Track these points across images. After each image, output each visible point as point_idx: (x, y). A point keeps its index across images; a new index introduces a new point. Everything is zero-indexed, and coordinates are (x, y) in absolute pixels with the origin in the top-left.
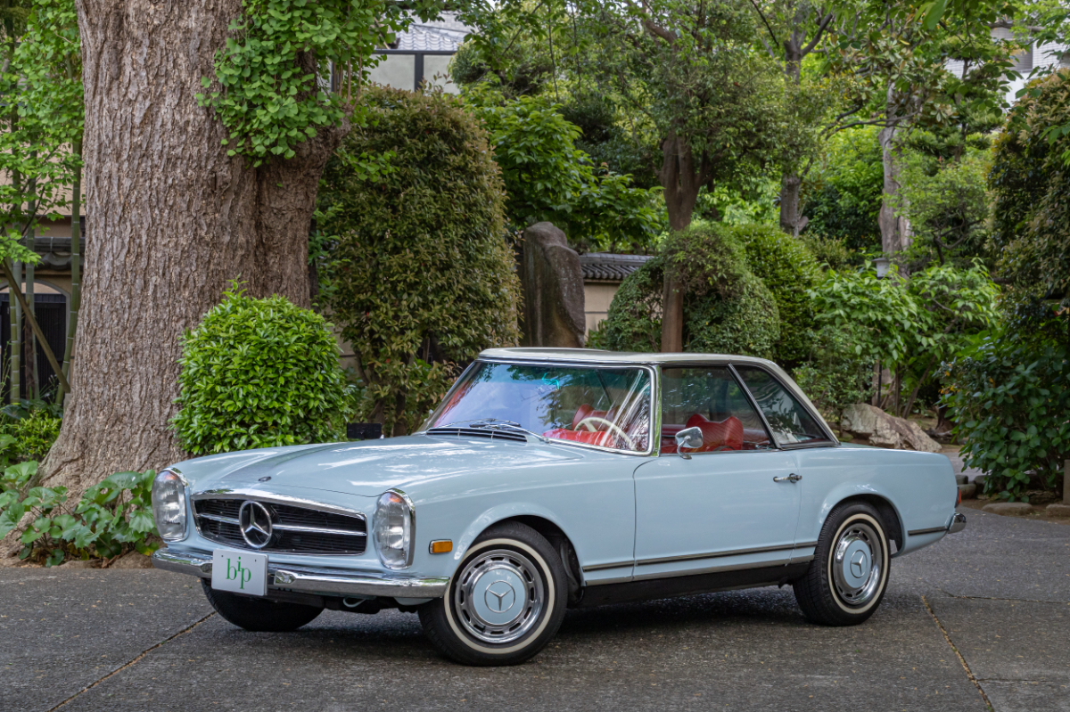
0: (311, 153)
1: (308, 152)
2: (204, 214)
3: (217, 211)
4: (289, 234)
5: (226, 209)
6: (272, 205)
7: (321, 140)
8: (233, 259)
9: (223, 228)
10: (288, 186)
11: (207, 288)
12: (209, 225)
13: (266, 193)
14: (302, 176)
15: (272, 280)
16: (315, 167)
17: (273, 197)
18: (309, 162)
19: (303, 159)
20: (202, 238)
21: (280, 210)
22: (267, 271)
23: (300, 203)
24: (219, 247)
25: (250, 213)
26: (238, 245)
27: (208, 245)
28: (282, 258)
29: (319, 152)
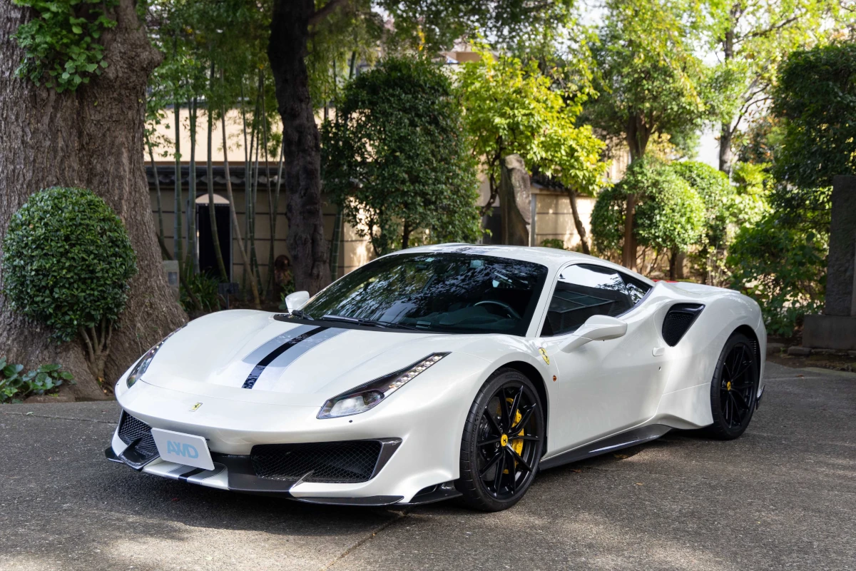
0: (117, 77)
1: (114, 76)
2: (29, 124)
3: (38, 122)
4: (109, 140)
5: (46, 120)
6: (93, 118)
7: (125, 66)
8: (55, 158)
9: (45, 135)
10: (103, 103)
11: (33, 181)
12: (33, 133)
13: (87, 108)
14: (115, 95)
15: (95, 176)
16: (127, 88)
17: (92, 112)
18: (118, 83)
19: (111, 81)
20: (27, 143)
21: (98, 121)
22: (91, 169)
23: (115, 116)
24: (42, 149)
25: (70, 123)
26: (59, 149)
27: (32, 148)
28: (104, 159)
29: (126, 75)
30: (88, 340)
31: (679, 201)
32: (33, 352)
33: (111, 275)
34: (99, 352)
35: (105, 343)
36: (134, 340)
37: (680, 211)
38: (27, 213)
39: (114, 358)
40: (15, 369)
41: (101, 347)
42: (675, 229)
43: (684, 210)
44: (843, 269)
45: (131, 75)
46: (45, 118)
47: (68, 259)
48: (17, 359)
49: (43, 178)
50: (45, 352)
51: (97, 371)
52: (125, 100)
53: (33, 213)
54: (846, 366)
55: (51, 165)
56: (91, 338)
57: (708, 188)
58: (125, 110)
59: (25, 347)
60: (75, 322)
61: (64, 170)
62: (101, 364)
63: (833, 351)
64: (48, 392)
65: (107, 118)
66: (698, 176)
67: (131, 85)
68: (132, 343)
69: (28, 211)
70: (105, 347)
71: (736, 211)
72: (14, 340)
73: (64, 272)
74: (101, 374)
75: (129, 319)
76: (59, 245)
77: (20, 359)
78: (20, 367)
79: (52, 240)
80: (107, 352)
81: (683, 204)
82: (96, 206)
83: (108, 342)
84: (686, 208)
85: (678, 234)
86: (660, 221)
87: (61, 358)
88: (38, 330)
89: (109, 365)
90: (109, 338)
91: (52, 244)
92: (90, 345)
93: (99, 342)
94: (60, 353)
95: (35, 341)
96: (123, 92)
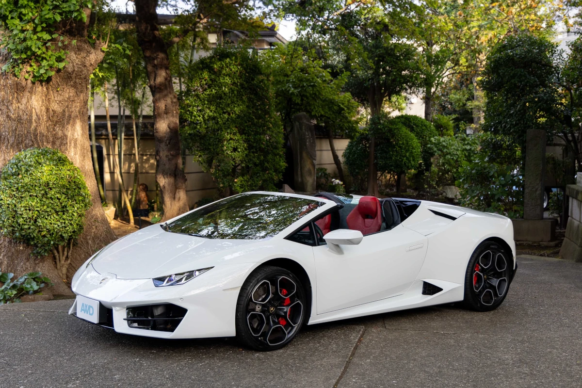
0: (74, 70)
1: (72, 70)
2: (12, 104)
3: (18, 102)
4: (67, 114)
6: (56, 99)
7: (80, 63)
9: (23, 111)
10: (63, 88)
11: (15, 144)
12: (15, 110)
13: (52, 92)
14: (72, 83)
15: (58, 139)
16: (80, 78)
17: (56, 95)
18: (74, 75)
19: (70, 74)
20: (11, 117)
21: (60, 102)
22: (55, 135)
23: (72, 98)
24: (22, 121)
25: (41, 103)
26: (33, 121)
27: (15, 121)
28: (63, 127)
29: (80, 70)
30: (56, 254)
31: (405, 142)
32: (18, 264)
33: (76, 209)
34: (63, 262)
35: (67, 255)
36: (87, 253)
37: (405, 148)
38: (15, 166)
39: (74, 266)
40: (7, 276)
41: (64, 258)
42: (402, 161)
43: (408, 147)
44: (534, 189)
45: (83, 69)
46: (23, 99)
47: (47, 198)
48: (7, 269)
49: (22, 142)
50: (27, 264)
51: (61, 275)
52: (79, 86)
53: (21, 167)
54: (542, 253)
55: (28, 132)
56: (58, 252)
57: (422, 133)
58: (78, 93)
59: (13, 261)
60: (52, 243)
61: (37, 135)
62: (64, 270)
63: (530, 243)
64: (35, 292)
65: (66, 99)
66: (415, 124)
67: (83, 76)
68: (86, 254)
69: (17, 165)
70: (67, 258)
71: (441, 147)
72: (4, 256)
73: (45, 207)
74: (65, 277)
75: (83, 238)
76: (41, 189)
77: (9, 269)
78: (11, 275)
79: (35, 186)
80: (69, 262)
81: (407, 144)
82: (64, 161)
83: (69, 254)
84: (409, 146)
85: (405, 164)
86: (392, 155)
87: (39, 267)
88: (21, 248)
89: (71, 271)
90: (70, 252)
91: (36, 188)
92: (57, 257)
93: (63, 254)
94: (38, 263)
95: (20, 256)
96: (77, 81)
